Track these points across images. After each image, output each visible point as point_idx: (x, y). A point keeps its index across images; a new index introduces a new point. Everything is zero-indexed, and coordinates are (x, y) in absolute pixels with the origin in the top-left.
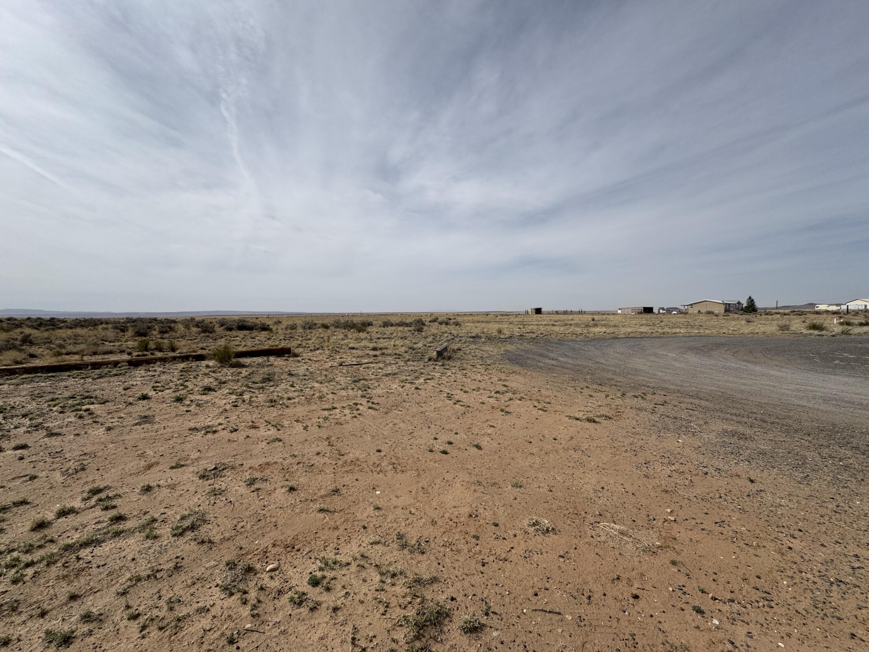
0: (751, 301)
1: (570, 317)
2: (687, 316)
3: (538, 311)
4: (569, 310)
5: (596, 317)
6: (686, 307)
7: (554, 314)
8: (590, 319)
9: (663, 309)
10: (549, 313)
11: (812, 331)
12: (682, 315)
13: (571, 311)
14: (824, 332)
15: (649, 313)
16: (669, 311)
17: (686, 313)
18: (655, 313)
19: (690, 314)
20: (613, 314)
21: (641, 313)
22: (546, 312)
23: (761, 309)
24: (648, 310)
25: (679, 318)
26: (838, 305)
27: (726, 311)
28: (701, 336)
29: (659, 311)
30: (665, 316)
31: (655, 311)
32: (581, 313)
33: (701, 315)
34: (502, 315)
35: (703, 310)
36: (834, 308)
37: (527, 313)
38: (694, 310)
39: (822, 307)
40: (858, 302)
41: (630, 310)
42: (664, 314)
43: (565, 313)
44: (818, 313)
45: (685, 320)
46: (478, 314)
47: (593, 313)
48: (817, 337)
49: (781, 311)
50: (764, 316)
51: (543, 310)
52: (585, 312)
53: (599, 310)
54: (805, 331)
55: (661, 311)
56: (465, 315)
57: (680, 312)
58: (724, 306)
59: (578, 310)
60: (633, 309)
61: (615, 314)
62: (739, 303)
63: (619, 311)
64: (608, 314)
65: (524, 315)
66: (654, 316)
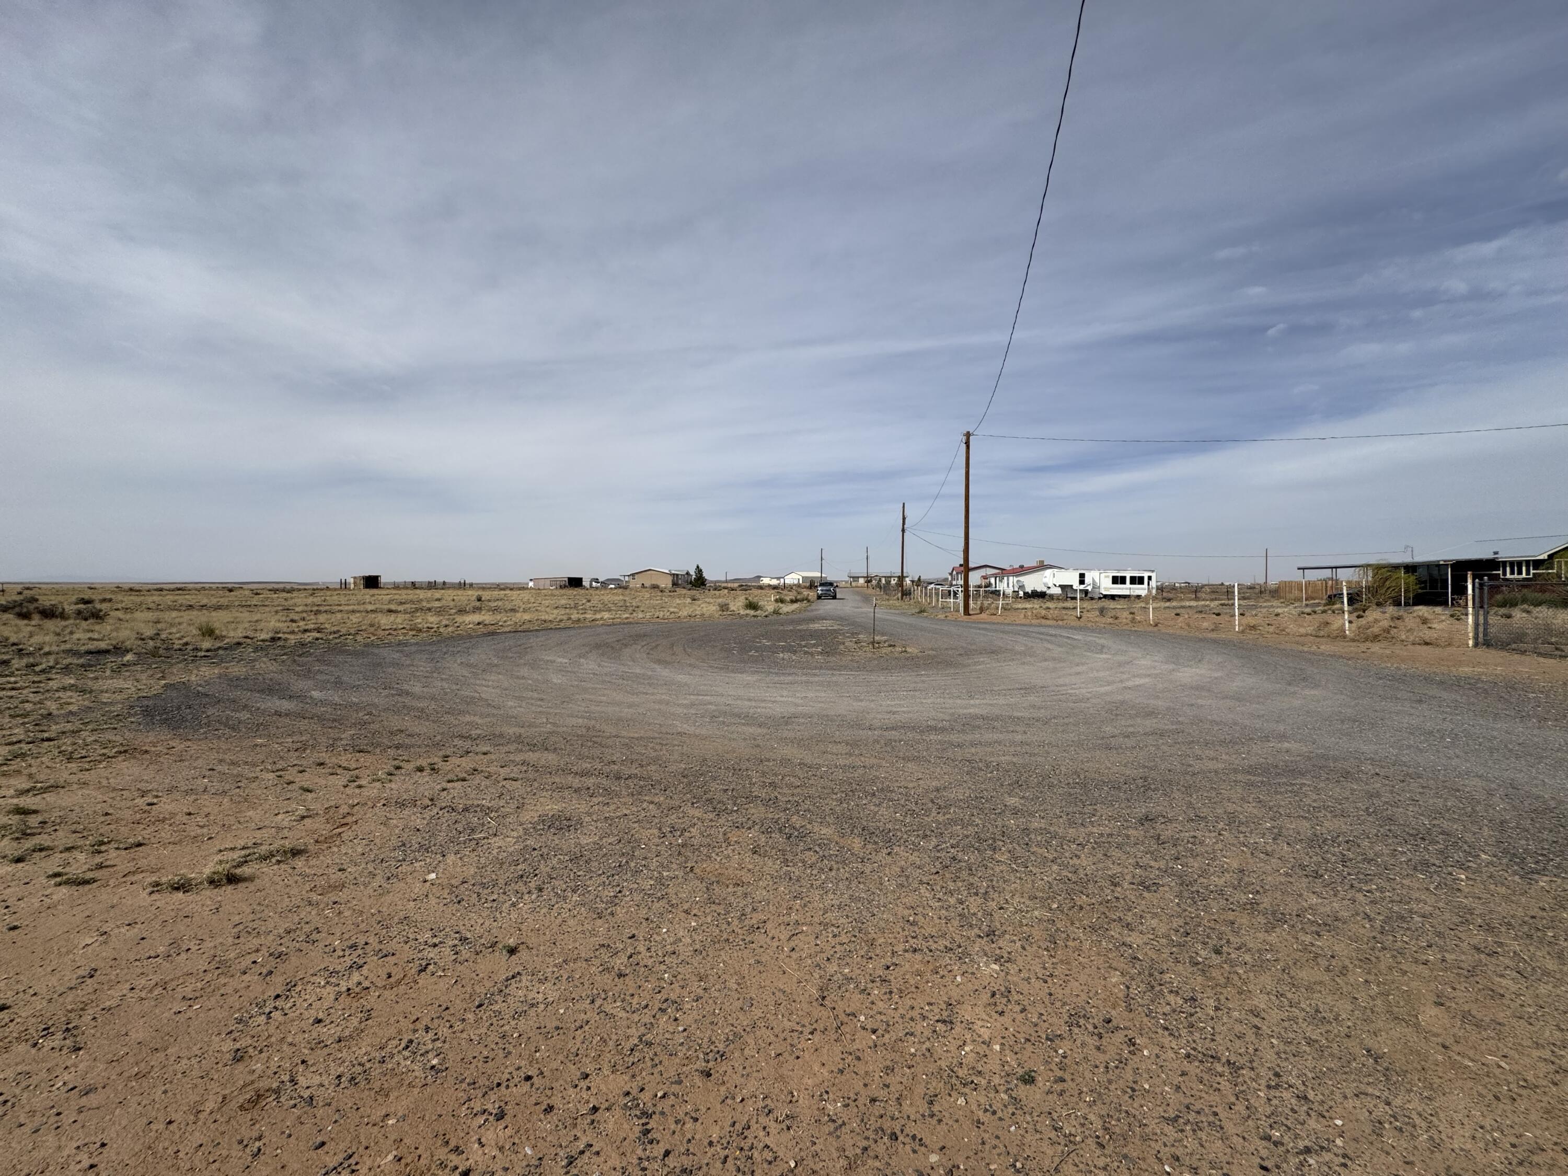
0: (699, 571)
1: (438, 594)
2: (627, 592)
3: (372, 582)
4: (440, 580)
5: (486, 595)
6: (627, 579)
7: (407, 588)
8: (474, 598)
9: (597, 581)
10: (396, 587)
11: (748, 611)
12: (620, 590)
13: (444, 583)
14: (759, 612)
15: (576, 587)
16: (604, 584)
17: (626, 588)
18: (585, 588)
19: (631, 590)
20: (520, 589)
21: (565, 586)
22: (389, 583)
23: (712, 582)
24: (575, 582)
25: (617, 594)
26: (778, 578)
27: (675, 584)
28: (630, 623)
29: (591, 584)
30: (598, 592)
31: (586, 583)
32: (462, 586)
33: (644, 590)
34: (275, 591)
35: (647, 584)
36: (774, 582)
37: (344, 585)
38: (636, 583)
39: (766, 581)
40: (793, 575)
41: (548, 582)
42: (597, 588)
43: (432, 586)
44: (761, 588)
45: (621, 597)
46: (202, 588)
47: (483, 587)
48: (753, 619)
49: (729, 585)
50: (712, 592)
51: (383, 580)
52: (471, 585)
53: (497, 581)
54: (742, 612)
55: (594, 584)
56: (161, 590)
57: (619, 587)
58: (670, 578)
59: (457, 581)
60: (553, 581)
61: (523, 588)
62: (688, 573)
63: (531, 584)
64: (511, 589)
65: (335, 590)
66: (583, 591)
